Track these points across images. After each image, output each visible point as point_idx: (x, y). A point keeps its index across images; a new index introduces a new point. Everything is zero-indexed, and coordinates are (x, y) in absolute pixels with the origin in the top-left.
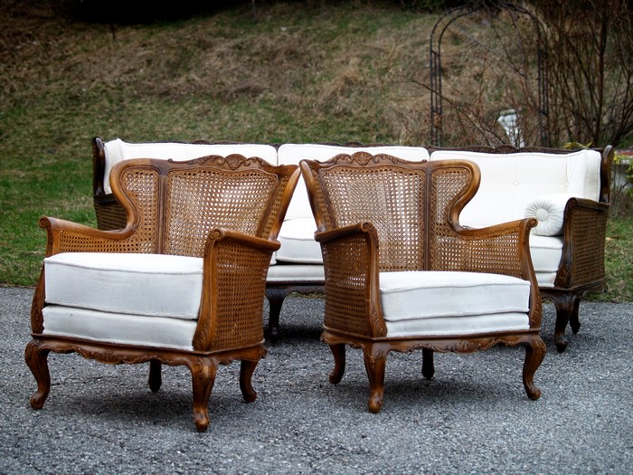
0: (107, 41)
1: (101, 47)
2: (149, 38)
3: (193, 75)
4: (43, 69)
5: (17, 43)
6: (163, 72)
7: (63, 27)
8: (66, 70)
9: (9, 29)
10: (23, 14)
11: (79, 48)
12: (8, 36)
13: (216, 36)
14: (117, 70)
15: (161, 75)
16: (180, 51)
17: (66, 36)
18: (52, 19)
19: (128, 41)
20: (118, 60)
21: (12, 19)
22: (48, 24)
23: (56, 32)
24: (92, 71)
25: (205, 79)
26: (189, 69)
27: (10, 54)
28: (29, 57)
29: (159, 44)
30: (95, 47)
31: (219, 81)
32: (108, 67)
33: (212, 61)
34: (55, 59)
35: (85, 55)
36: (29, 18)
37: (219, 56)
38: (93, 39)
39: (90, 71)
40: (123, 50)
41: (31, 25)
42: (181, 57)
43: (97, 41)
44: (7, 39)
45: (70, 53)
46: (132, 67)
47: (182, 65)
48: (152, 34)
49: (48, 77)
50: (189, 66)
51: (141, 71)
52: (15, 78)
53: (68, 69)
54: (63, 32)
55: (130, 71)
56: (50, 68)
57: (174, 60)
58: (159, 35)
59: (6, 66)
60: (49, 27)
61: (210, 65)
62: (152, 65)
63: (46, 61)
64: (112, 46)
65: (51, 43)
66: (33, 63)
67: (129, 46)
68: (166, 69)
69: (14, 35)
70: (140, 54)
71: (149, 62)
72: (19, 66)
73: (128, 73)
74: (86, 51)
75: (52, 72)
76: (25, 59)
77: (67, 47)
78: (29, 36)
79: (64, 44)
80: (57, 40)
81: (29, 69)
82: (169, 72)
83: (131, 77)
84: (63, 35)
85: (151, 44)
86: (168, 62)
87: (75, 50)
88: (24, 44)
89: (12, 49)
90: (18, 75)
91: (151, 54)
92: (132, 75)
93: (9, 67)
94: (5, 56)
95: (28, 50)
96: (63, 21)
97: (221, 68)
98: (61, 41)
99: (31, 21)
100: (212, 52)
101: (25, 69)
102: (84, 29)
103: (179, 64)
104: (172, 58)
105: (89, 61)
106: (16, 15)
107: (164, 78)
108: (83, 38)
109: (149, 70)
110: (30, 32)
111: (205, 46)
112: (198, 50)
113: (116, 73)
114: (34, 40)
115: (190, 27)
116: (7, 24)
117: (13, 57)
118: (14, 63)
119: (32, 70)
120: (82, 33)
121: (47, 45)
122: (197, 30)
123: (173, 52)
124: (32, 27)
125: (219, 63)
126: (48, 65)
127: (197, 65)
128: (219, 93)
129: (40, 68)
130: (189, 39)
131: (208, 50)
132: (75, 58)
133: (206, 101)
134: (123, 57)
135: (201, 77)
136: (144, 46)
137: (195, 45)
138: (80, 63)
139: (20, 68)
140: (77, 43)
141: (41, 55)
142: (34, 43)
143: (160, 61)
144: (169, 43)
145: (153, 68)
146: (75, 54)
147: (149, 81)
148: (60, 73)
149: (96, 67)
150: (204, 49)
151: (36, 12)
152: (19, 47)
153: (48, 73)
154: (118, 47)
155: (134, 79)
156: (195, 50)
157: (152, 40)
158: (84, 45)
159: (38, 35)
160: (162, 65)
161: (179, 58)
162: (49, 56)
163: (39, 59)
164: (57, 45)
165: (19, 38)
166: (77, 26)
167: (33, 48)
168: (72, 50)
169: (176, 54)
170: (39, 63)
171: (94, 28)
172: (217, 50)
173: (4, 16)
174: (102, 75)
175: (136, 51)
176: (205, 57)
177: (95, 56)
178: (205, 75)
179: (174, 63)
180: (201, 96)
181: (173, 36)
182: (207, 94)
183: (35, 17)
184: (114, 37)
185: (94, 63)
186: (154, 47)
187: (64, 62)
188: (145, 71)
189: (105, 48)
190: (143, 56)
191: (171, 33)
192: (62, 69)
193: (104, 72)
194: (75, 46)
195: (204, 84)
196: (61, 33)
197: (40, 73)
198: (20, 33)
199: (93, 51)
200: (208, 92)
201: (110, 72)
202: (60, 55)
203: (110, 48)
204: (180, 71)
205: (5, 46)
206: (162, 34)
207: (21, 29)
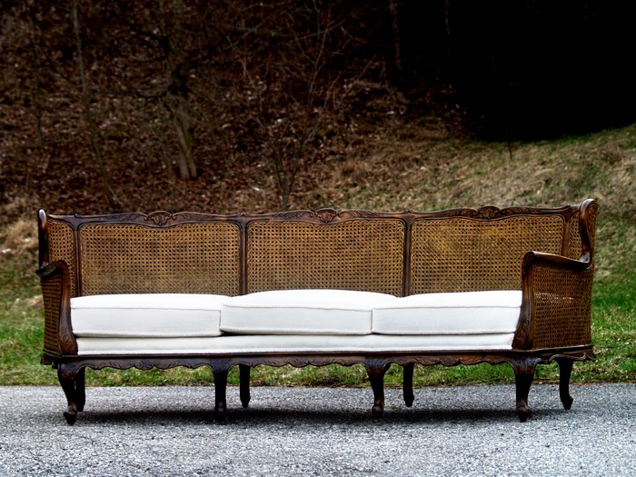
0: (503, 162)
1: (496, 168)
2: (550, 154)
3: (597, 194)
4: (430, 198)
5: (403, 170)
6: (563, 193)
7: (457, 148)
8: (454, 196)
9: (394, 155)
10: (412, 136)
11: (472, 171)
12: (393, 162)
13: (626, 148)
14: (511, 193)
15: (560, 196)
16: (585, 166)
17: (459, 159)
18: (444, 140)
19: (527, 160)
20: (513, 181)
21: (398, 143)
22: (438, 147)
23: (448, 155)
24: (483, 196)
25: (610, 197)
26: (594, 187)
27: (394, 182)
28: (415, 185)
29: (561, 161)
30: (489, 169)
31: (626, 199)
32: (501, 189)
33: (620, 176)
34: (445, 185)
35: (477, 178)
36: (418, 141)
37: (627, 170)
38: (489, 160)
39: (481, 196)
40: (519, 170)
41: (420, 148)
42: (585, 174)
43: (492, 163)
44: (392, 166)
45: (462, 177)
46: (528, 189)
47: (585, 184)
48: (554, 149)
49: (434, 206)
50: (594, 184)
51: (539, 192)
52: (398, 208)
53: (457, 196)
54: (456, 155)
55: (526, 193)
56: (438, 195)
57: (576, 177)
58: (562, 150)
59: (389, 195)
60: (440, 149)
61: (617, 181)
62: (551, 185)
63: (434, 189)
64: (508, 167)
65: (441, 167)
66: (419, 191)
67: (526, 165)
68: (567, 189)
69: (399, 161)
70: (538, 173)
71: (548, 182)
72: (403, 195)
73: (523, 195)
74: (479, 173)
75: (439, 200)
76: (411, 186)
77: (459, 172)
78: (417, 161)
79: (456, 167)
80: (448, 164)
81: (414, 197)
82: (570, 192)
83: (526, 201)
84: (455, 158)
85: (551, 161)
86: (569, 180)
87: (468, 173)
88: (410, 171)
89: (397, 176)
90: (400, 206)
91: (550, 173)
92: (528, 197)
93: (392, 197)
94: (388, 185)
95: (415, 177)
96: (457, 141)
97: (630, 184)
98: (452, 165)
99: (420, 144)
100: (620, 166)
101: (410, 198)
102: (481, 150)
103: (582, 182)
104: (575, 176)
105: (481, 184)
106: (403, 137)
107: (564, 199)
108: (478, 160)
109: (546, 190)
110: (419, 157)
111: (613, 160)
112: (605, 164)
113: (509, 197)
114: (422, 164)
115: (599, 139)
116: (392, 149)
117: (397, 185)
118: (398, 193)
119: (418, 199)
120: (477, 154)
121: (437, 170)
122: (606, 142)
123: (576, 169)
124: (420, 151)
125: (628, 179)
126: (436, 192)
127: (602, 183)
128: (626, 213)
129: (427, 196)
130: (595, 153)
131: (616, 163)
132: (465, 183)
133: (610, 223)
134: (518, 178)
135: (606, 196)
136: (543, 163)
137: (603, 159)
138: (470, 188)
139: (404, 198)
140: (471, 166)
141: (429, 182)
142: (422, 168)
143: (560, 179)
144: (572, 158)
145: (552, 189)
146: (467, 178)
147: (546, 203)
148: (448, 200)
149: (487, 191)
150: (612, 163)
151: (427, 133)
152: (405, 174)
153: (435, 200)
154: (515, 167)
155: (529, 202)
156: (601, 165)
157: (553, 157)
158: (478, 168)
159: (426, 159)
160: (562, 185)
161: (582, 176)
162: (438, 182)
163: (426, 186)
164: (447, 170)
165: (405, 164)
166: (473, 146)
167: (420, 174)
168: (464, 174)
169: (579, 171)
170: (426, 191)
171: (492, 148)
172: (625, 163)
173: (390, 140)
174: (493, 200)
175: (534, 170)
176: (611, 173)
177: (488, 178)
178: (611, 193)
179: (576, 181)
180: (605, 218)
181: (577, 152)
182: (612, 215)
183: (424, 139)
184: (511, 156)
185: (486, 187)
186: (554, 164)
187: (454, 188)
188: (542, 192)
189: (500, 169)
190: (542, 175)
191: (576, 148)
192: (451, 196)
193: (497, 196)
194: (468, 170)
195: (610, 204)
196: (453, 156)
197: (425, 202)
198: (406, 159)
199: (486, 173)
200: (614, 211)
201: (502, 196)
202: (450, 180)
203: (505, 169)
204: (582, 190)
205: (389, 174)
206: (566, 149)
207: (408, 154)
